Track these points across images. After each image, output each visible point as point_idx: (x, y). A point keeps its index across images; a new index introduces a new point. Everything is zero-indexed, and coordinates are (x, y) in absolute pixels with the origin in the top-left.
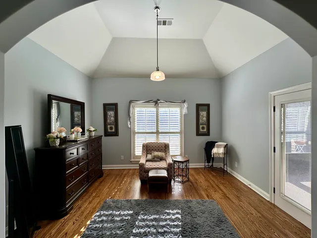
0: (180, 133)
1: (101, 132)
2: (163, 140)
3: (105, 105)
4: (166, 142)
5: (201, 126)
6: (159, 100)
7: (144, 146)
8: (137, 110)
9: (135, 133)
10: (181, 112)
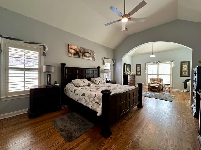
0: (170, 75)
1: (135, 74)
2: (160, 77)
3: (136, 65)
4: (161, 78)
5: (183, 72)
6: (159, 61)
7: (151, 79)
8: (149, 66)
9: (148, 75)
10: (171, 66)
